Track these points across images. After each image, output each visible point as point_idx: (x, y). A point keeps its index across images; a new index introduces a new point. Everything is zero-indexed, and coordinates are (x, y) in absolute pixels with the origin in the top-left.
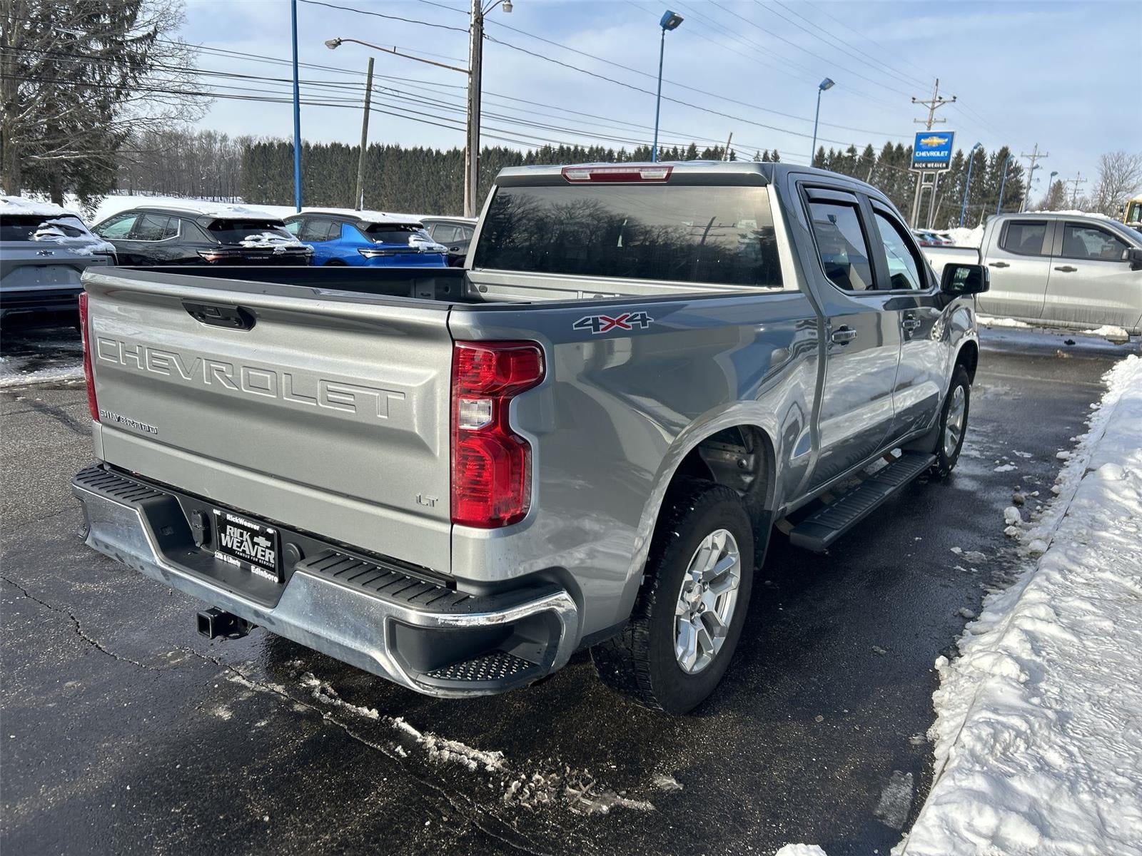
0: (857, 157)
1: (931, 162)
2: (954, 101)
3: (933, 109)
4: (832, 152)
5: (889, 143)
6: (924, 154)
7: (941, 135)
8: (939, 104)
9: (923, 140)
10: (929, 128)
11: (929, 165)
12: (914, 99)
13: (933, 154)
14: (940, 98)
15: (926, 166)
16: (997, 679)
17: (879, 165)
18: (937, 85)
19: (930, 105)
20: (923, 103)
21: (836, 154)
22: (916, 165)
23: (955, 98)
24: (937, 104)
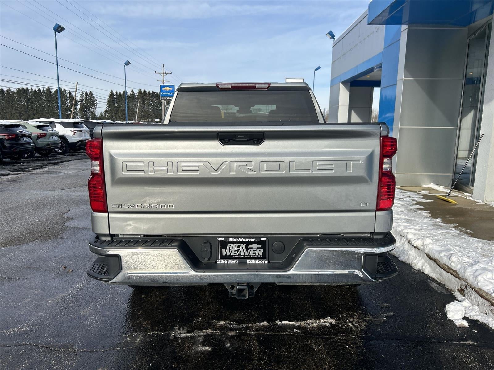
0: (128, 95)
1: (168, 97)
2: (171, 73)
3: (163, 76)
4: (117, 93)
5: (140, 90)
6: (164, 94)
7: (170, 86)
8: (166, 74)
9: (163, 88)
10: (163, 83)
11: (167, 98)
12: (156, 72)
13: (168, 94)
14: (166, 72)
15: (166, 98)
16: (430, 244)
17: (138, 98)
18: (164, 67)
19: (162, 74)
20: (159, 73)
21: (119, 94)
22: (162, 98)
23: (171, 72)
24: (165, 74)
